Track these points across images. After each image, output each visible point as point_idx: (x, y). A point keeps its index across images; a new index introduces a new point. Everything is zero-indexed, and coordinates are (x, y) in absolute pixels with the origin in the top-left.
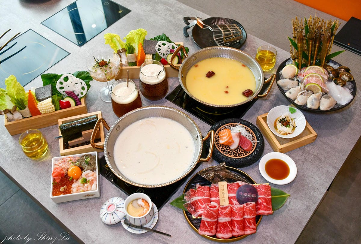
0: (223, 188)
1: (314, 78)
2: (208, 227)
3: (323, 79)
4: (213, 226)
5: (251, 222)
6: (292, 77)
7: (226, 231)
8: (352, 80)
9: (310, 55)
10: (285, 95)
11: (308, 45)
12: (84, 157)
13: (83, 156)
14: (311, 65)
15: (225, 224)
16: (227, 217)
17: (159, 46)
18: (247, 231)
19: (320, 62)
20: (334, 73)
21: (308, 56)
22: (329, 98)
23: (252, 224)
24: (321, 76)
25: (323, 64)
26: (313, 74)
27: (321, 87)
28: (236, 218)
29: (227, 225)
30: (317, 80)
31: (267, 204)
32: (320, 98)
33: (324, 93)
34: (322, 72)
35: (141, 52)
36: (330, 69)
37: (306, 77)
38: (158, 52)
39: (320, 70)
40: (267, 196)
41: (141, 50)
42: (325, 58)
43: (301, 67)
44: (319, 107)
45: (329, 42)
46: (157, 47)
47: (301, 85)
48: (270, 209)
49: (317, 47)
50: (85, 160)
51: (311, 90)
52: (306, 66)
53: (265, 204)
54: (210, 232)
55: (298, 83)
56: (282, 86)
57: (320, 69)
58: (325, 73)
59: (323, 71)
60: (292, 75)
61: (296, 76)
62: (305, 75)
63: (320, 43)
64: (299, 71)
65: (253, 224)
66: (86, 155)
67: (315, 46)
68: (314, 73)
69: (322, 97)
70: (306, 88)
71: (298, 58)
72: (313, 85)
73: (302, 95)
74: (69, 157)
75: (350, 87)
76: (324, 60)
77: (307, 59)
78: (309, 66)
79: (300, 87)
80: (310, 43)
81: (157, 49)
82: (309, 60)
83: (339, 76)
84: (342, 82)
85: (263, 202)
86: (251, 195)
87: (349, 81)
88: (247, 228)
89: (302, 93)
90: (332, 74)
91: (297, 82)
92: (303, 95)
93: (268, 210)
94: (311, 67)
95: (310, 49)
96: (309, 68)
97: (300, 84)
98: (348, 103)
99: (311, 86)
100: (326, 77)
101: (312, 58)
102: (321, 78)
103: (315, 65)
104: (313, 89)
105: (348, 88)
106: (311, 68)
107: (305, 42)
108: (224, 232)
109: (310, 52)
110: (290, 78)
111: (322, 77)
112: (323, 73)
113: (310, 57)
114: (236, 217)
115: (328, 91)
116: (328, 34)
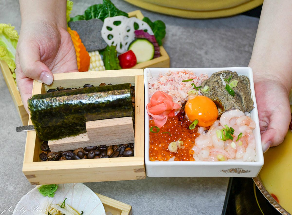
12: (221, 77)
13: (218, 74)
17: (109, 28)
35: (80, 52)
38: (109, 42)
41: (79, 47)
46: (105, 33)
50: (224, 83)
66: (226, 73)
74: (185, 73)
81: (105, 36)
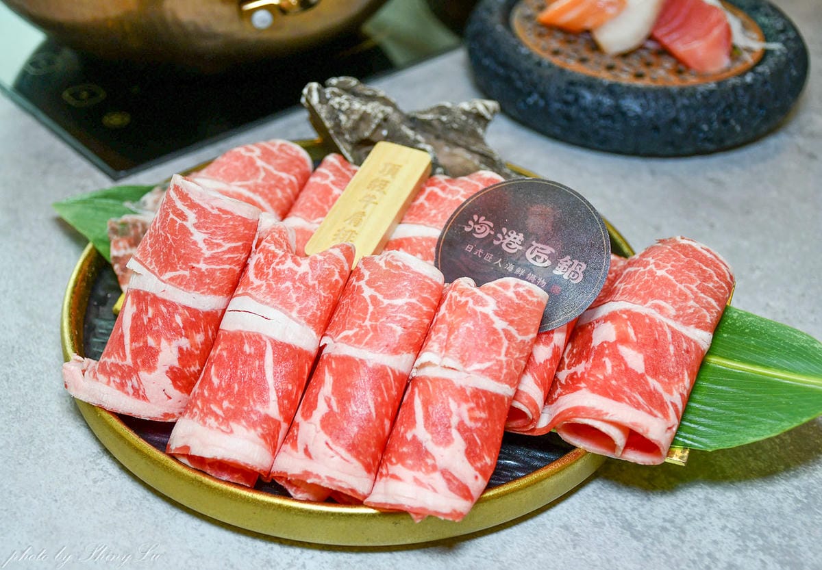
0: (388, 178)
2: (127, 340)
4: (164, 343)
5: (454, 421)
7: (226, 404)
15: (247, 348)
16: (286, 305)
18: (394, 477)
23: (455, 434)
28: (347, 338)
29: (261, 369)
31: (654, 368)
40: (676, 318)
48: (662, 407)
53: (635, 360)
54: (122, 386)
65: (459, 443)
85: (623, 339)
86: (550, 256)
88: (401, 459)
93: (638, 406)
108: (214, 408)
114: (350, 333)
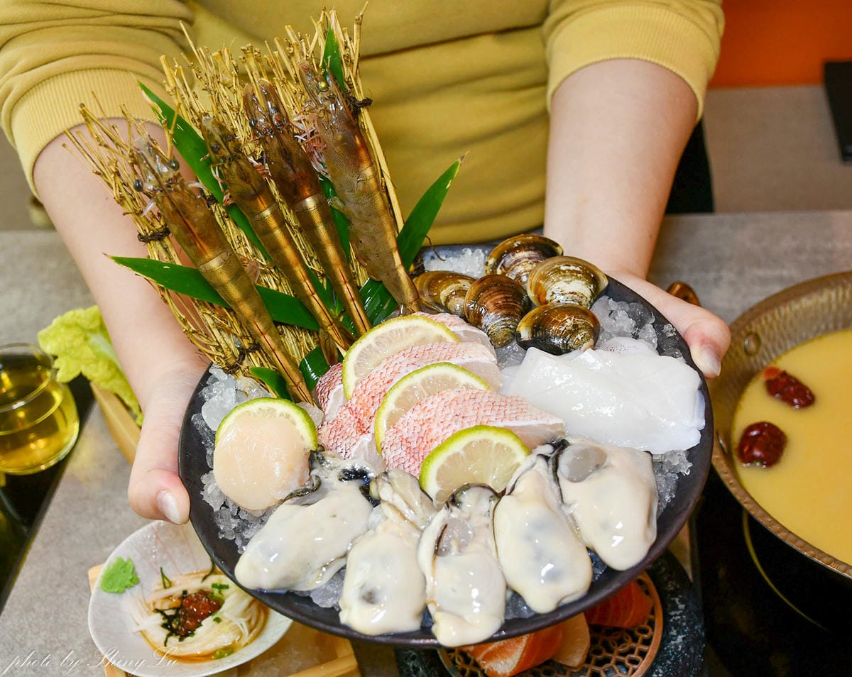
1: (434, 404)
3: (478, 378)
6: (301, 481)
8: (605, 283)
9: (307, 286)
10: (346, 627)
11: (260, 236)
14: (350, 340)
19: (386, 294)
20: (499, 298)
21: (301, 302)
22: (595, 461)
24: (456, 366)
25: (409, 297)
26: (408, 382)
27: (508, 430)
30: (455, 399)
32: (553, 498)
33: (547, 450)
34: (440, 339)
36: (461, 293)
37: (382, 421)
39: (418, 335)
42: (396, 256)
43: (308, 387)
44: (596, 559)
45: (363, 153)
47: (395, 491)
49: (317, 217)
51: (467, 487)
52: (327, 359)
55: (365, 491)
56: (286, 578)
57: (416, 328)
58: (455, 335)
59: (438, 331)
60: (291, 470)
61: (315, 457)
62: (365, 420)
63: (321, 187)
64: (314, 411)
67: (303, 215)
68: (403, 373)
69: (557, 479)
70: (433, 488)
71: (257, 347)
72: (457, 447)
73: (448, 550)
75: (624, 320)
76: (401, 271)
77: (310, 324)
78: (346, 349)
79: (394, 507)
80: (263, 220)
82: (324, 318)
83: (531, 294)
84: (580, 322)
87: (596, 295)
89: (439, 540)
90: (492, 315)
91: (353, 487)
92: (454, 548)
94: (358, 347)
95: (289, 252)
96: (358, 365)
97: (382, 490)
98: (703, 423)
99: (453, 459)
100: (483, 354)
101: (332, 294)
102: (463, 378)
103: (373, 322)
104: (474, 472)
105: (621, 334)
106: (363, 356)
107: (233, 232)
109: (300, 273)
110: (295, 486)
111: (464, 368)
112: (450, 339)
113: (316, 303)
115: (559, 421)
116: (332, 107)
